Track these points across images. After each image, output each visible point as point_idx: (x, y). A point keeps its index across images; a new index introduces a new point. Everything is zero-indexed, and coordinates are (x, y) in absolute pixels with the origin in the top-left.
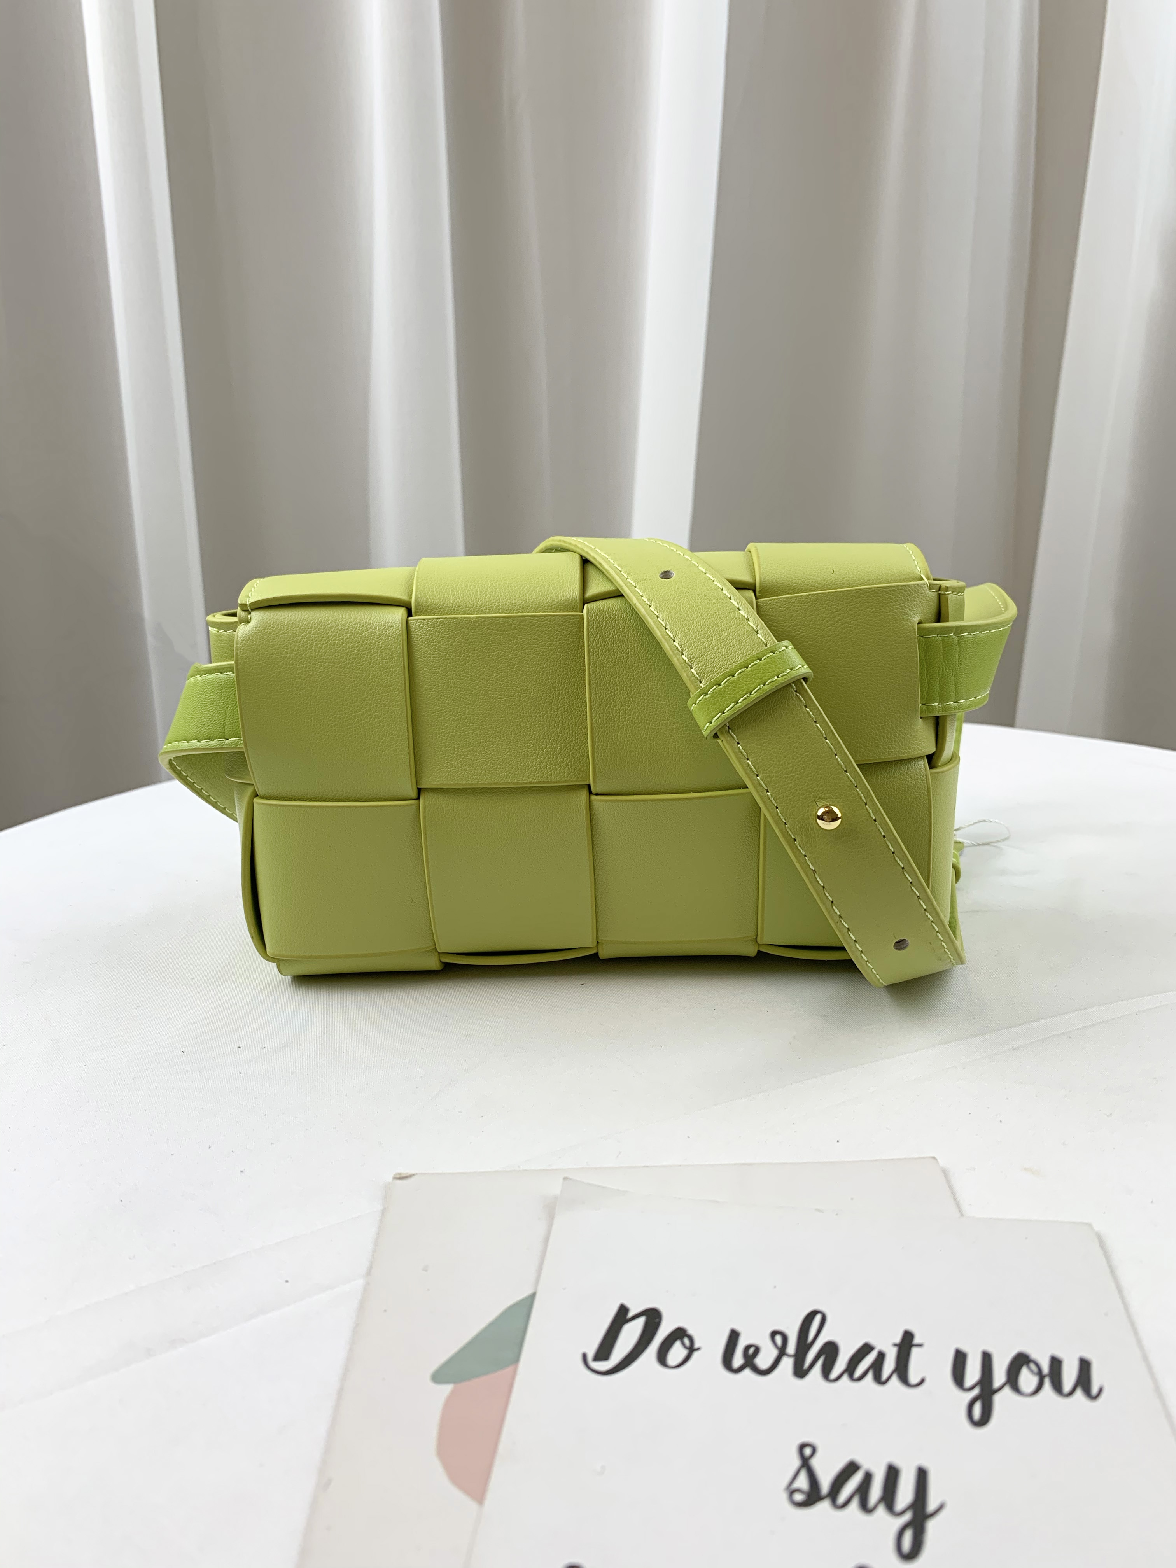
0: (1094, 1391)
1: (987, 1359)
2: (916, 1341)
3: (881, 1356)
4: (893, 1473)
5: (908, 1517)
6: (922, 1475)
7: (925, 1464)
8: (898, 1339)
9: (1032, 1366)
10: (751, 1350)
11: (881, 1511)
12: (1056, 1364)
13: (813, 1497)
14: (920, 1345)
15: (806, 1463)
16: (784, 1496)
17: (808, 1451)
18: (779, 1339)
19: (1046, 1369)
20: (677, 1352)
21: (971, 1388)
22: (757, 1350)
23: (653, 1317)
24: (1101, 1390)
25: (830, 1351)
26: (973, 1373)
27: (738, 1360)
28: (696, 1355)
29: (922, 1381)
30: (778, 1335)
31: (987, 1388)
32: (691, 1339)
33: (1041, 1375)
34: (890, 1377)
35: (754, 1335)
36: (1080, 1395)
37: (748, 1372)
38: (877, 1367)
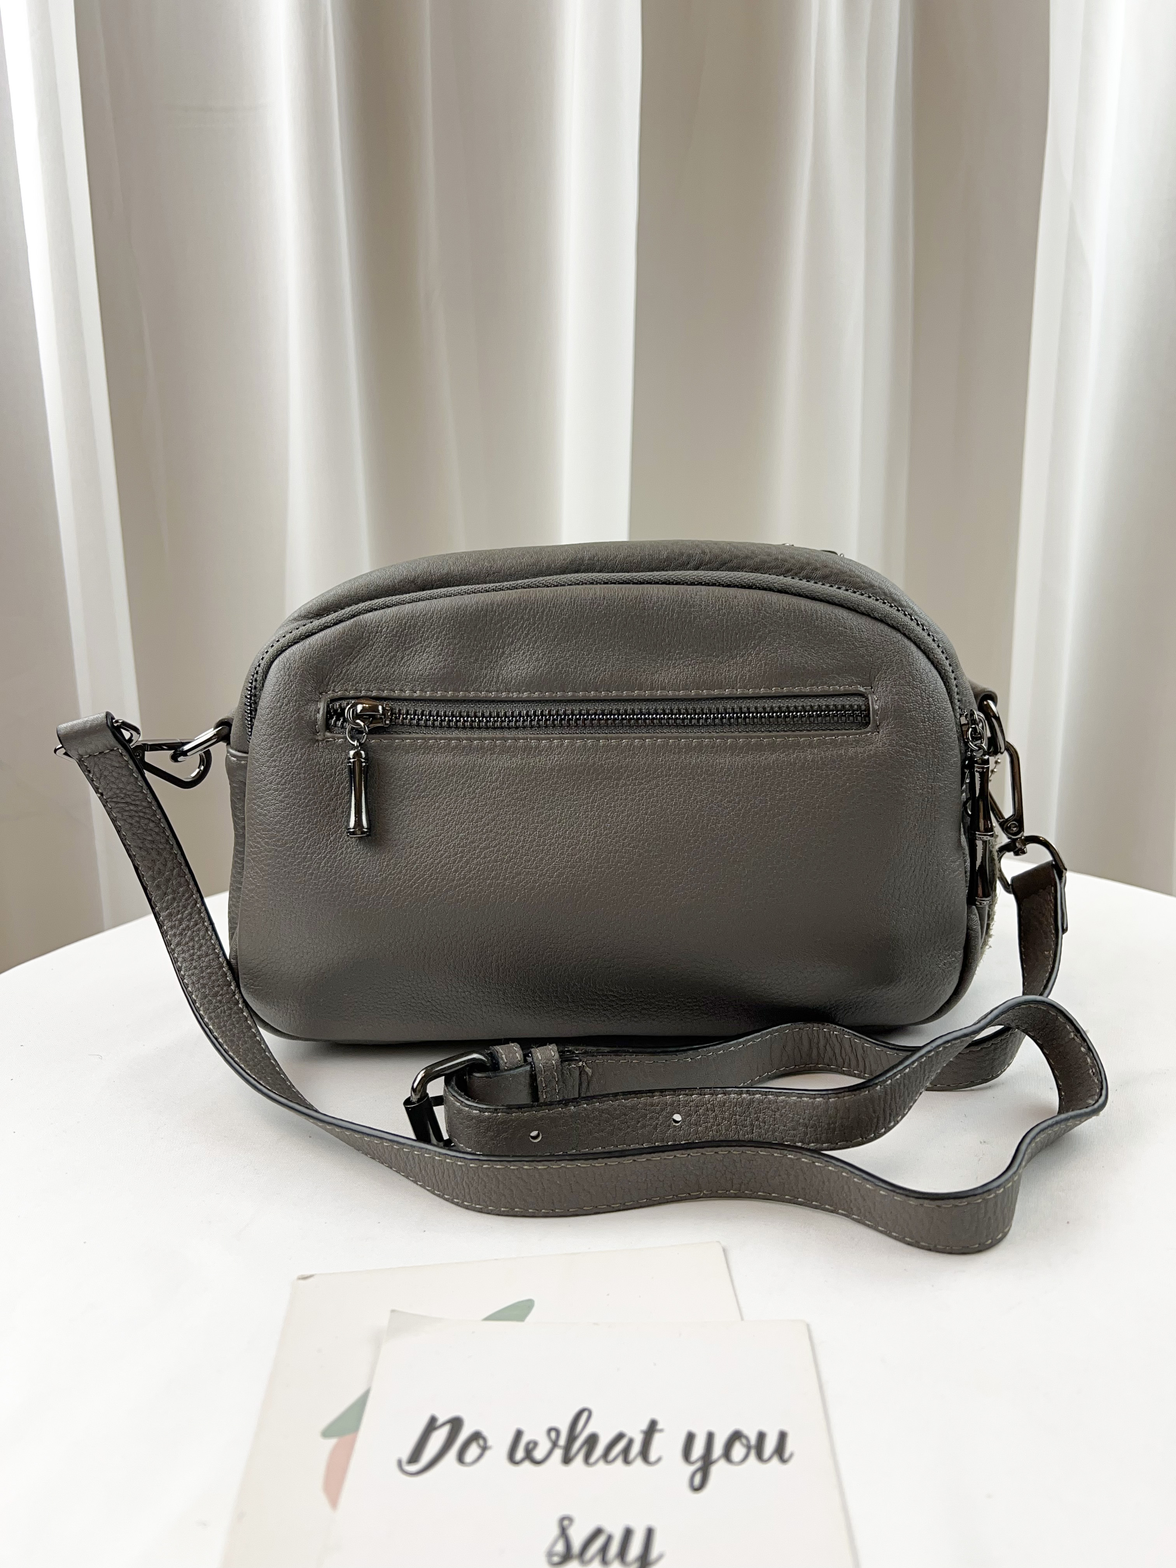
0: (786, 1456)
1: (710, 1437)
2: (659, 1427)
3: (631, 1442)
4: (628, 1534)
6: (650, 1533)
7: (653, 1526)
8: (645, 1427)
9: (744, 1441)
10: (531, 1446)
12: (761, 1436)
13: (567, 1556)
14: (661, 1431)
15: (564, 1532)
16: (545, 1558)
17: (566, 1523)
18: (553, 1434)
19: (753, 1441)
20: (473, 1451)
21: (696, 1462)
22: (535, 1444)
23: (456, 1424)
24: (791, 1455)
25: (592, 1440)
26: (698, 1450)
27: (520, 1454)
28: (488, 1453)
29: (659, 1460)
30: (553, 1431)
31: (707, 1461)
32: (485, 1440)
33: (749, 1448)
34: (635, 1458)
35: (535, 1432)
36: (775, 1461)
37: (527, 1464)
38: (626, 1451)
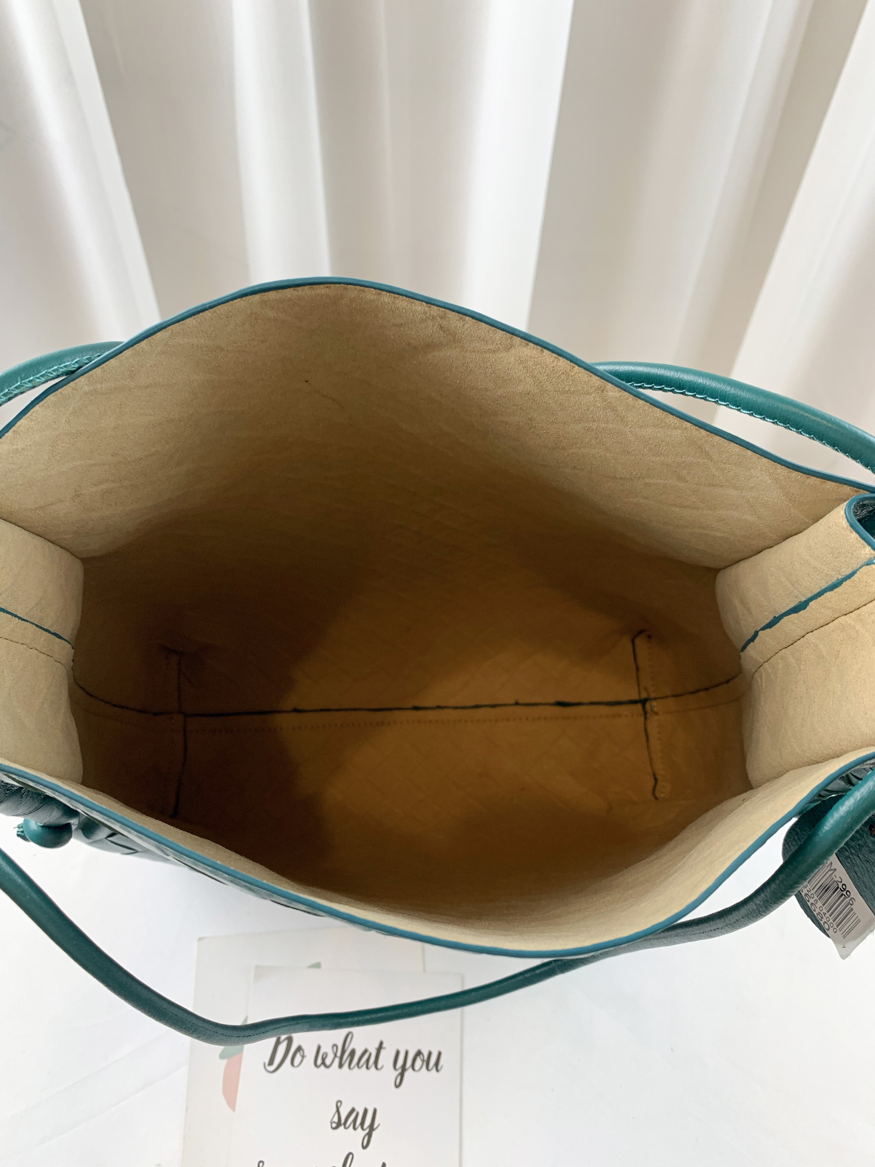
0: (439, 1067)
1: (407, 1053)
2: (384, 1045)
3: (370, 1055)
4: (366, 1111)
5: (367, 1131)
6: (375, 1111)
7: (377, 1107)
8: (377, 1045)
9: (421, 1056)
10: (324, 1056)
11: (360, 1129)
12: (430, 1054)
13: (339, 1125)
14: (385, 1048)
15: (338, 1111)
16: (329, 1125)
17: (339, 1104)
18: (335, 1048)
19: (426, 1058)
20: (298, 1058)
21: (399, 1069)
22: (326, 1056)
23: (290, 1040)
24: (442, 1066)
25: (353, 1053)
26: (400, 1062)
27: (319, 1061)
28: (305, 1060)
29: (382, 1067)
30: (335, 1045)
31: (404, 1069)
32: (303, 1050)
33: (423, 1061)
34: (371, 1066)
35: (326, 1048)
36: (434, 1070)
37: (322, 1067)
38: (368, 1061)
